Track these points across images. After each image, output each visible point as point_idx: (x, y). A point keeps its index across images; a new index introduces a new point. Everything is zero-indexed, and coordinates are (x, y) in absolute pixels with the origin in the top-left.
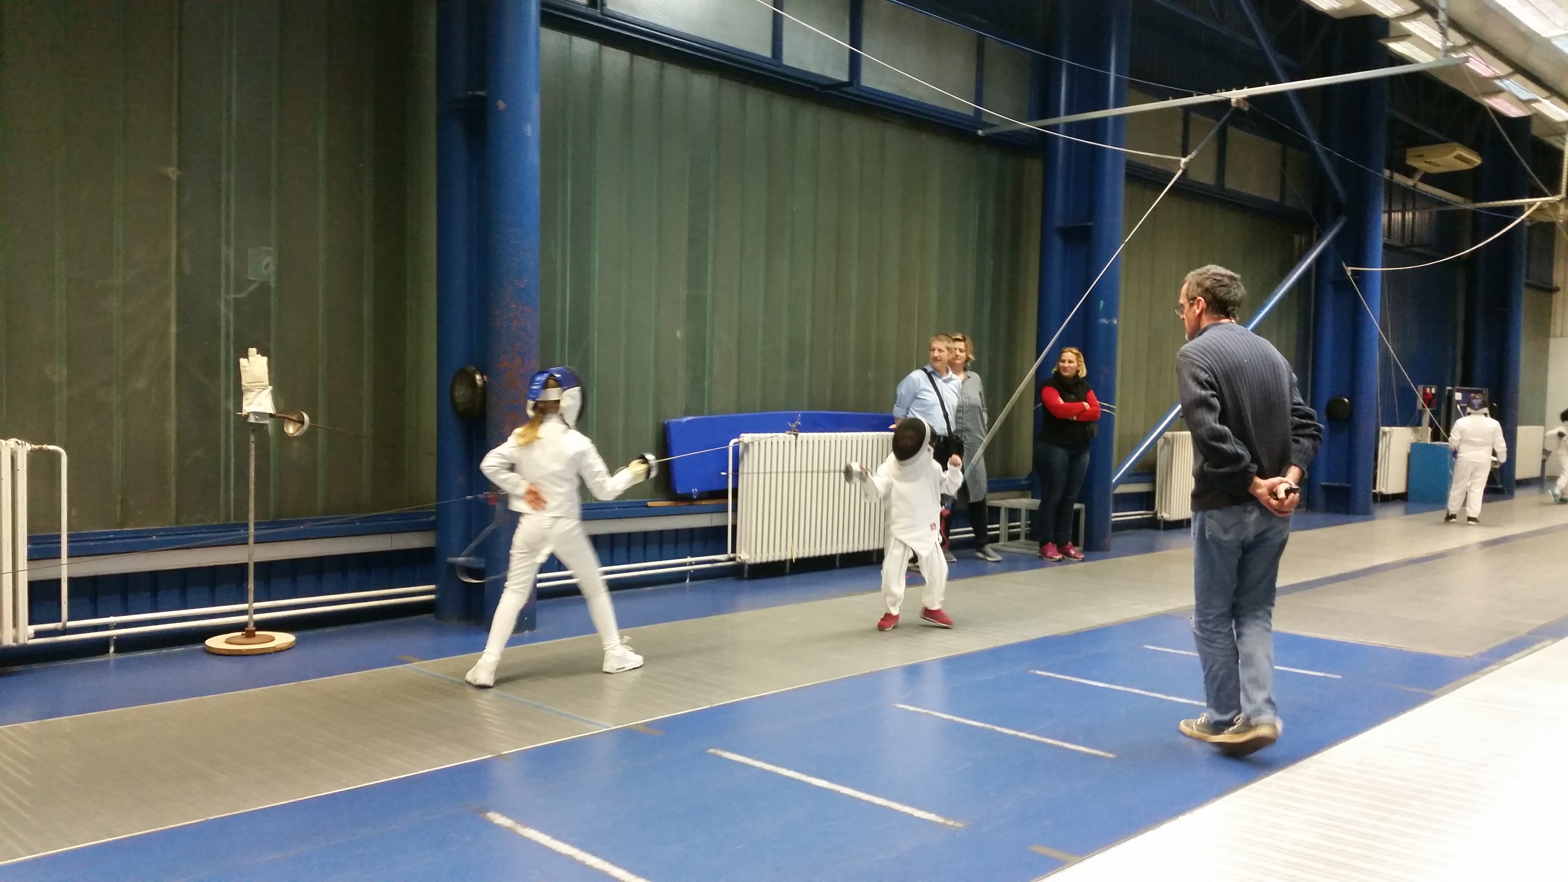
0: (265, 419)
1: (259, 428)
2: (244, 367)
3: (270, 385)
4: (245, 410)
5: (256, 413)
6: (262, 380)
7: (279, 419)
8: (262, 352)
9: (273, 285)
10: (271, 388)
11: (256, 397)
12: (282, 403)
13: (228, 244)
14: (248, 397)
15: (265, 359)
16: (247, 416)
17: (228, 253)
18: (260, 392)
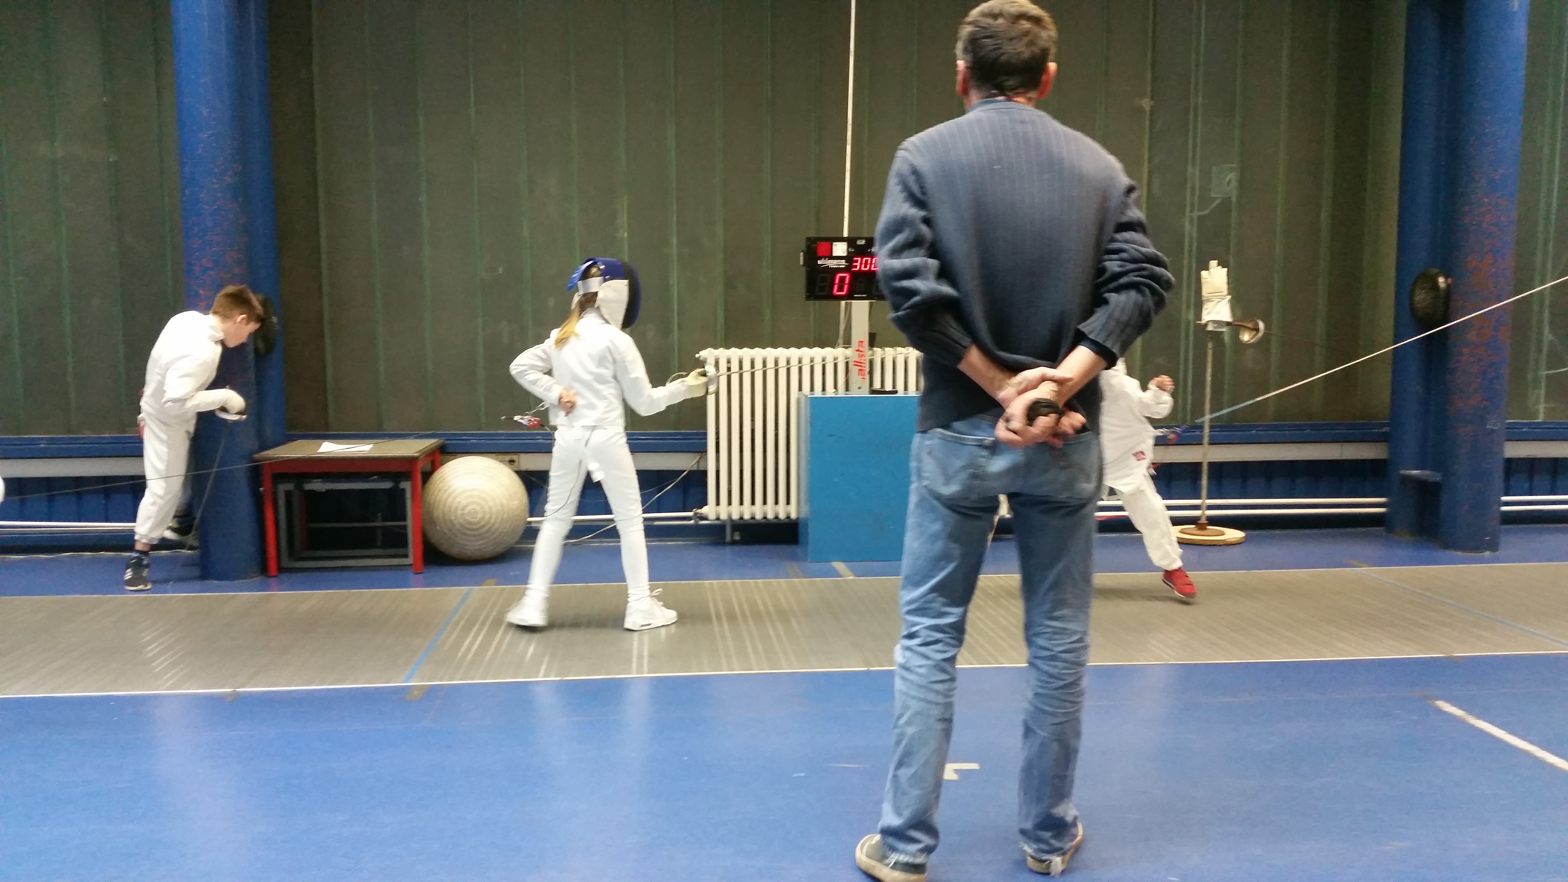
0: (1222, 327)
1: (1216, 336)
2: (1205, 279)
3: (1229, 294)
4: (1204, 319)
5: (1214, 322)
6: (1222, 291)
7: (1235, 327)
8: (1222, 264)
9: (1234, 200)
10: (1229, 297)
11: (1215, 306)
12: (1239, 313)
13: (1194, 164)
14: (1207, 307)
15: (1226, 269)
16: (1206, 325)
17: (1193, 172)
18: (1219, 301)
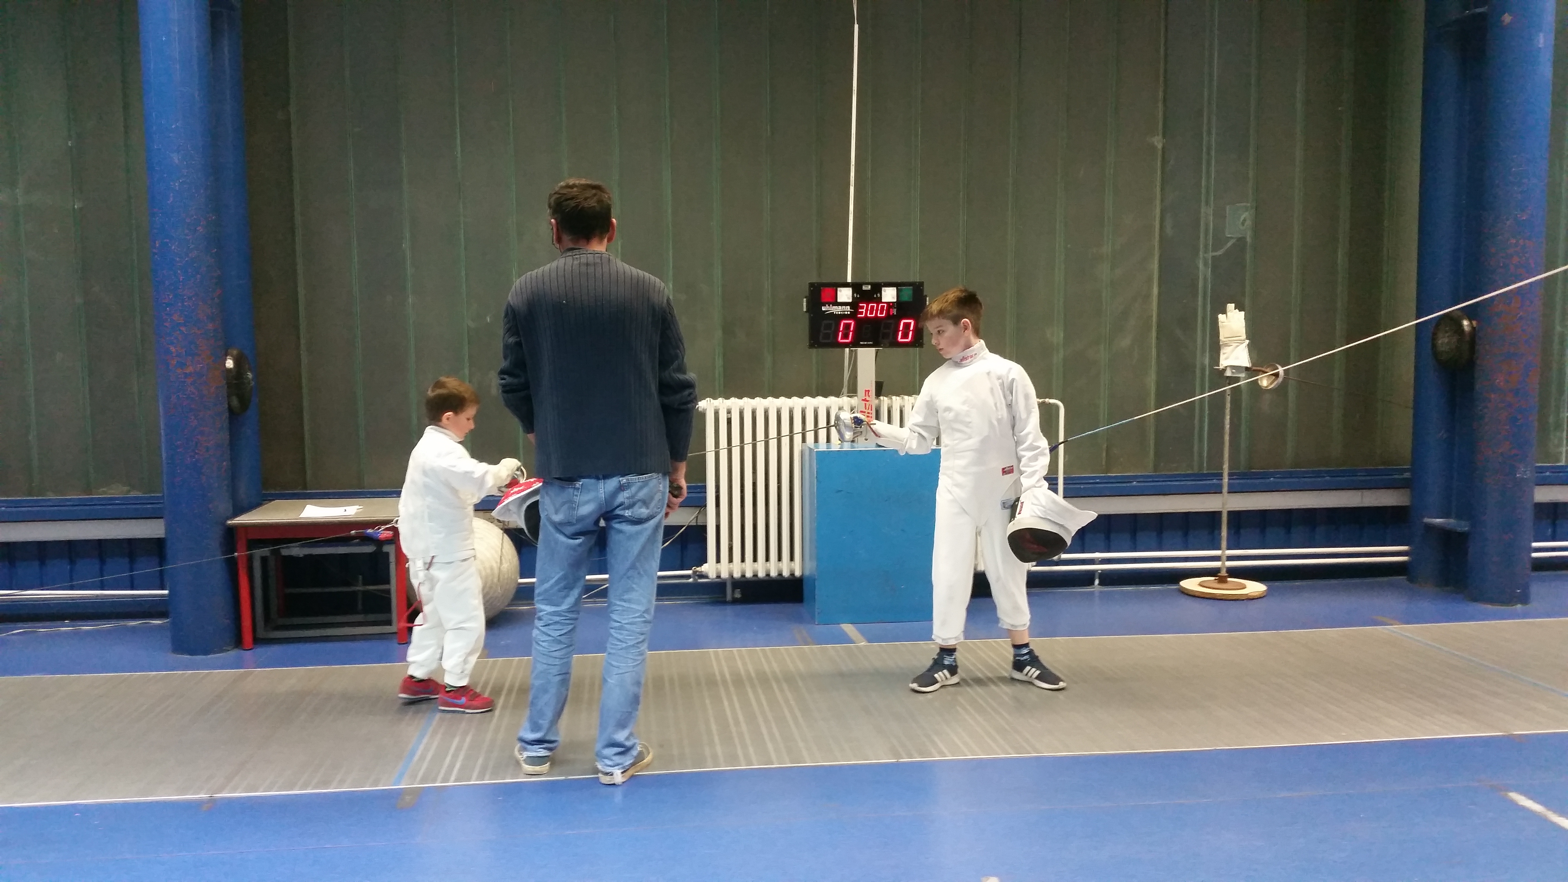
0: (1241, 372)
1: (1234, 381)
2: (1222, 322)
3: (1247, 338)
4: (1222, 365)
5: (1233, 367)
6: (1239, 335)
7: (1253, 372)
8: (1240, 307)
9: (1249, 240)
10: (1247, 341)
11: (1233, 351)
12: (1257, 356)
13: (1207, 203)
14: (1225, 352)
15: (1243, 313)
16: (1224, 370)
17: (1207, 213)
18: (1238, 346)
